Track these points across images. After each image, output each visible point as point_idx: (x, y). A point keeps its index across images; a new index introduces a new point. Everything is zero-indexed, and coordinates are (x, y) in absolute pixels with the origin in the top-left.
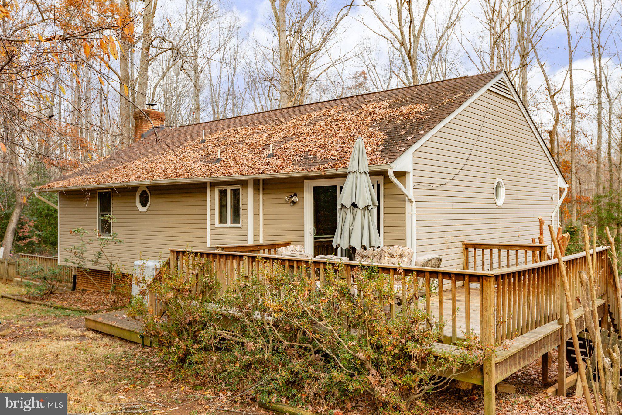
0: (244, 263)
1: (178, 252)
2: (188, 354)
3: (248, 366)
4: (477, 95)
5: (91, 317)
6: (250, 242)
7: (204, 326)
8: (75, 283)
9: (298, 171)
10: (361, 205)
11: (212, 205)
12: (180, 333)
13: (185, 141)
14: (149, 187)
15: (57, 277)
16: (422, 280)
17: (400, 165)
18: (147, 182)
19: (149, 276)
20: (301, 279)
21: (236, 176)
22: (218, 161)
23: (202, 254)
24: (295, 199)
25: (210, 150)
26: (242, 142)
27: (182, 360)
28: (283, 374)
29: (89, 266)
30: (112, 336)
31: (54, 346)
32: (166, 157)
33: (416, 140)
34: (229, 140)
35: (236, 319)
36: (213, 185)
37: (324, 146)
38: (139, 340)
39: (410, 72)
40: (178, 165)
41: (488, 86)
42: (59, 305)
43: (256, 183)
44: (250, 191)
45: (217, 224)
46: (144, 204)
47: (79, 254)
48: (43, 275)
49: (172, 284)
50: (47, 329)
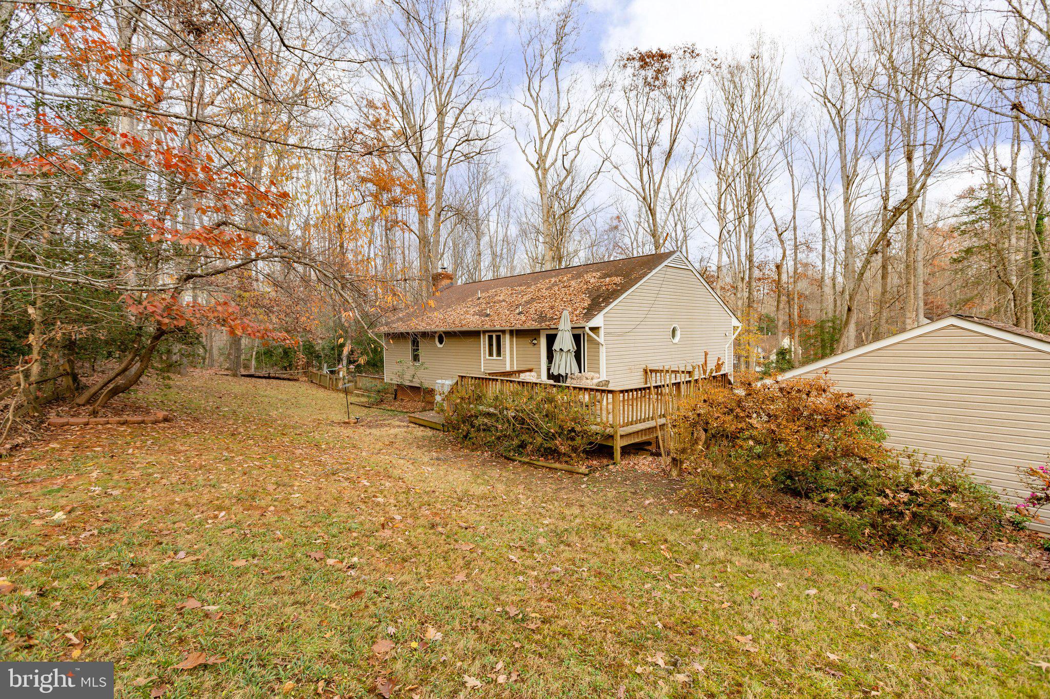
0: (499, 383)
1: (462, 377)
2: (468, 433)
3: (498, 438)
4: (654, 272)
5: (412, 415)
6: (508, 369)
7: (477, 417)
8: (396, 395)
9: (534, 325)
10: (565, 350)
11: (484, 344)
12: (464, 422)
13: (468, 298)
14: (445, 333)
15: (385, 390)
16: (598, 394)
17: (593, 323)
18: (443, 329)
19: (446, 390)
20: (528, 391)
21: (498, 328)
22: (488, 315)
23: (476, 378)
24: (535, 342)
25: (484, 306)
26: (504, 301)
27: (466, 437)
28: (516, 442)
29: (407, 383)
30: (425, 426)
31: (393, 431)
32: (454, 310)
33: (606, 306)
34: (497, 298)
35: (495, 415)
36: (485, 332)
37: (552, 308)
38: (441, 428)
39: (651, 221)
40: (462, 317)
41: (666, 263)
42: (389, 408)
43: (511, 332)
44: (508, 336)
45: (488, 357)
46: (441, 342)
47: (401, 376)
48: (377, 389)
49: (459, 395)
50: (386, 422)
